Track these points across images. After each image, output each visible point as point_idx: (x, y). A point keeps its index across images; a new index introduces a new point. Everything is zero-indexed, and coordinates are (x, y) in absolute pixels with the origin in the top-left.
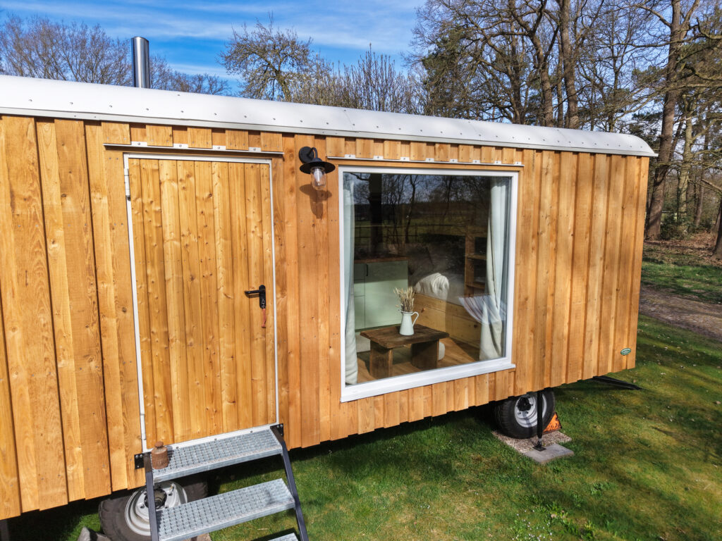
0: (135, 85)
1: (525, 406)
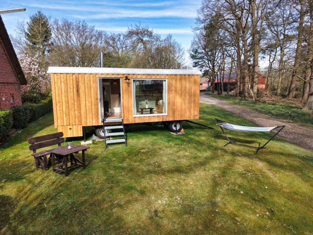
0: (101, 67)
1: (175, 126)
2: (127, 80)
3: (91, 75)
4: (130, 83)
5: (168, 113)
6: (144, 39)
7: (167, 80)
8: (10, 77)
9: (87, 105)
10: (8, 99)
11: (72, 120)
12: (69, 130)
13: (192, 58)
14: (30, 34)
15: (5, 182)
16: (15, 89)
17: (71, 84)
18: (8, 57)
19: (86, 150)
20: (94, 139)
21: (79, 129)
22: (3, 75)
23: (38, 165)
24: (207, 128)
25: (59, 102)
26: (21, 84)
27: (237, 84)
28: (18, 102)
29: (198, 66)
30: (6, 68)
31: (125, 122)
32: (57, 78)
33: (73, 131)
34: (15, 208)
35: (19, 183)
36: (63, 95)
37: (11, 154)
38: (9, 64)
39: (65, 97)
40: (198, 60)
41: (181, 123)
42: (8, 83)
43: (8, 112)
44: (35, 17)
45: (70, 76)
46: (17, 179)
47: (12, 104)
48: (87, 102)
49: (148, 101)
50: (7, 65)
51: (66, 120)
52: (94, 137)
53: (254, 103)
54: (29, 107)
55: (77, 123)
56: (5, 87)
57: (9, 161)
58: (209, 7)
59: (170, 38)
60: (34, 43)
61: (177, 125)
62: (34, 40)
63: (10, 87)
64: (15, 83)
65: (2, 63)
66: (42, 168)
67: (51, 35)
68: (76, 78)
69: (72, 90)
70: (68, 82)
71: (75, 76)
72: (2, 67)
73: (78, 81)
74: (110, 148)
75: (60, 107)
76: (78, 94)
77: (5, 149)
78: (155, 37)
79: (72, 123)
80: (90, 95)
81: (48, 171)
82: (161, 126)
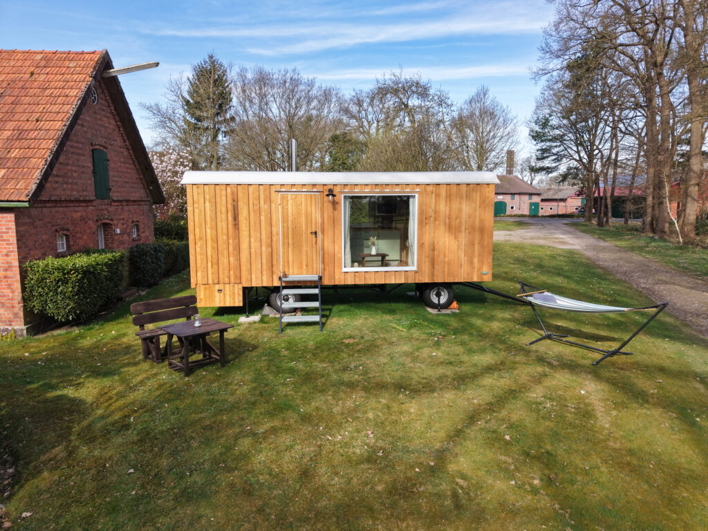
1: (438, 295)
2: (331, 197)
3: (261, 187)
4: (337, 203)
5: (419, 266)
6: (410, 103)
7: (417, 195)
8: (133, 190)
9: (252, 245)
10: (128, 231)
11: (224, 273)
12: (217, 293)
13: (535, 140)
14: (192, 101)
15: (88, 377)
16: (142, 213)
17: (223, 204)
18: (131, 152)
19: (225, 330)
20: (266, 314)
21: (236, 291)
22: (119, 187)
23: (147, 353)
24: (517, 302)
25: (201, 239)
26: (155, 203)
27: (645, 199)
28: (147, 237)
29: (549, 156)
30: (127, 173)
31: (326, 282)
32: (198, 194)
33: (224, 295)
34: (84, 419)
35: (106, 382)
36: (208, 226)
37: (113, 332)
38: (132, 166)
39: (211, 228)
40: (548, 144)
41: (452, 288)
42: (128, 201)
43: (118, 254)
44: (203, 67)
45: (221, 190)
46: (107, 374)
47: (136, 241)
48: (252, 240)
49: (377, 239)
50: (128, 168)
51: (212, 274)
52: (267, 310)
53: (681, 248)
54: (165, 246)
55: (232, 280)
56: (122, 209)
57: (105, 345)
58: (575, 18)
59: (485, 95)
60: (199, 119)
61: (442, 293)
62: (198, 113)
63: (132, 208)
64: (142, 201)
65: (119, 164)
66: (152, 359)
67: (231, 101)
68: (233, 194)
69: (224, 216)
70: (218, 200)
71: (231, 188)
72: (118, 171)
73: (236, 200)
74: (289, 331)
75: (201, 248)
76: (235, 224)
77: (107, 323)
78: (436, 98)
79: (224, 279)
80: (258, 225)
81: (161, 365)
82: (414, 293)
